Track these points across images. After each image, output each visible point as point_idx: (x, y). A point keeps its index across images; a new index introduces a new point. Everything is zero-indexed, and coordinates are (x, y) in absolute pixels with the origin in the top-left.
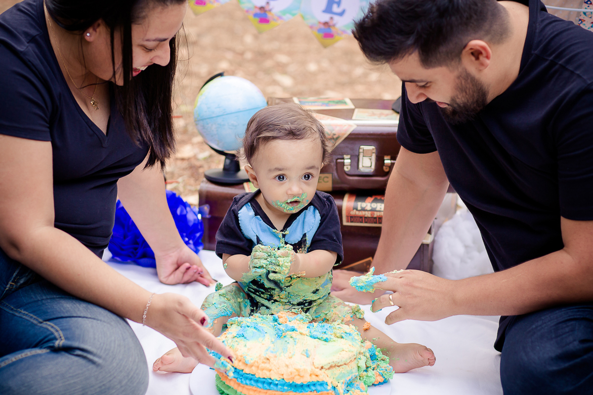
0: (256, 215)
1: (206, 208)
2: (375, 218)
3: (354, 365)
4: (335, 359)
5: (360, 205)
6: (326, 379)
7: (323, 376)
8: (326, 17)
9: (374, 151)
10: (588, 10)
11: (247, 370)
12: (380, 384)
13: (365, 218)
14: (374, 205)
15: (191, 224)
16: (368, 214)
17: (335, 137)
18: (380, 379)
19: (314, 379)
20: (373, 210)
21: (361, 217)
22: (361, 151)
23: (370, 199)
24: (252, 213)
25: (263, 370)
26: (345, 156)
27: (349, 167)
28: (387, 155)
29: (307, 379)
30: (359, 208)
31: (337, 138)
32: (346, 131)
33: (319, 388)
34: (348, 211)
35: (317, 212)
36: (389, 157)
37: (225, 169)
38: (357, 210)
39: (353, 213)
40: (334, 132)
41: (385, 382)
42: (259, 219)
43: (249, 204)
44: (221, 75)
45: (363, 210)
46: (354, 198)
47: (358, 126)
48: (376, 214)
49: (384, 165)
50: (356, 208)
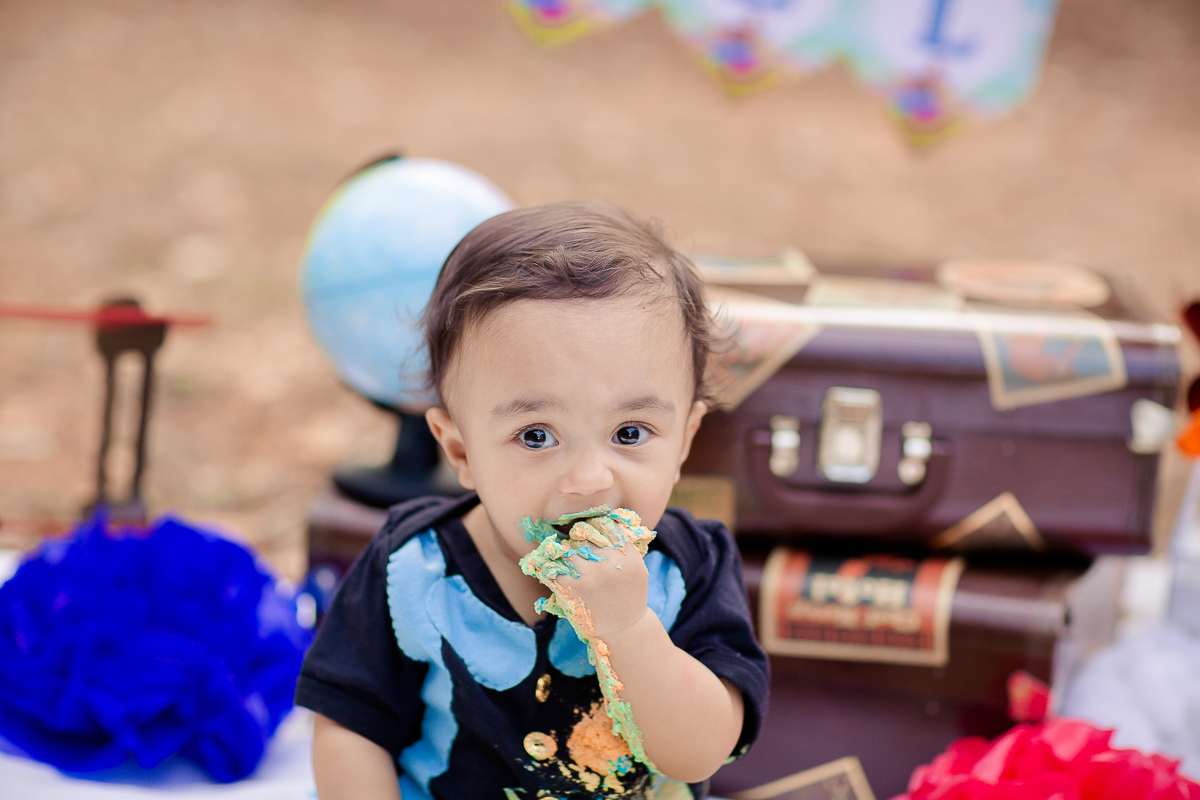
0: (451, 571)
5: (824, 584)
14: (870, 587)
16: (846, 618)
17: (748, 357)
20: (865, 604)
21: (823, 626)
22: (830, 409)
23: (854, 568)
24: (437, 564)
26: (778, 421)
27: (791, 459)
28: (919, 420)
32: (785, 341)
34: (784, 602)
35: (675, 573)
36: (923, 431)
39: (800, 611)
40: (746, 344)
42: (458, 587)
43: (433, 534)
45: (832, 601)
46: (801, 564)
47: (828, 329)
48: (874, 619)
49: (901, 455)
50: (806, 595)
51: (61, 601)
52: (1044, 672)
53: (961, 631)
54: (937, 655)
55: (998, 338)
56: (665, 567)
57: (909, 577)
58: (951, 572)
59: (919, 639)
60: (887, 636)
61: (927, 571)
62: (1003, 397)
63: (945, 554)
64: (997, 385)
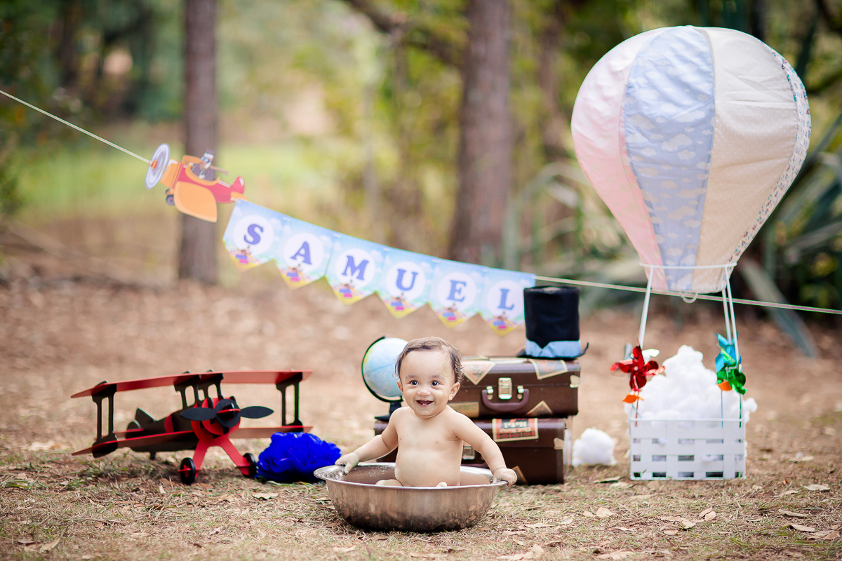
2: (519, 433)
5: (506, 424)
8: (449, 304)
9: (510, 382)
13: (512, 434)
14: (518, 424)
16: (514, 431)
17: (480, 372)
20: (517, 427)
21: (508, 434)
22: (500, 384)
23: (513, 421)
26: (488, 387)
27: (492, 396)
28: (520, 385)
30: (506, 427)
31: (480, 374)
32: (487, 368)
34: (498, 430)
36: (522, 387)
39: (502, 431)
40: (478, 369)
44: (383, 338)
45: (509, 427)
46: (500, 420)
47: (497, 365)
48: (520, 430)
49: (517, 393)
50: (503, 427)
52: (562, 438)
53: (541, 431)
54: (536, 437)
57: (527, 421)
58: (536, 420)
59: (531, 433)
60: (524, 434)
61: (530, 420)
62: (539, 378)
63: (533, 417)
64: (538, 374)
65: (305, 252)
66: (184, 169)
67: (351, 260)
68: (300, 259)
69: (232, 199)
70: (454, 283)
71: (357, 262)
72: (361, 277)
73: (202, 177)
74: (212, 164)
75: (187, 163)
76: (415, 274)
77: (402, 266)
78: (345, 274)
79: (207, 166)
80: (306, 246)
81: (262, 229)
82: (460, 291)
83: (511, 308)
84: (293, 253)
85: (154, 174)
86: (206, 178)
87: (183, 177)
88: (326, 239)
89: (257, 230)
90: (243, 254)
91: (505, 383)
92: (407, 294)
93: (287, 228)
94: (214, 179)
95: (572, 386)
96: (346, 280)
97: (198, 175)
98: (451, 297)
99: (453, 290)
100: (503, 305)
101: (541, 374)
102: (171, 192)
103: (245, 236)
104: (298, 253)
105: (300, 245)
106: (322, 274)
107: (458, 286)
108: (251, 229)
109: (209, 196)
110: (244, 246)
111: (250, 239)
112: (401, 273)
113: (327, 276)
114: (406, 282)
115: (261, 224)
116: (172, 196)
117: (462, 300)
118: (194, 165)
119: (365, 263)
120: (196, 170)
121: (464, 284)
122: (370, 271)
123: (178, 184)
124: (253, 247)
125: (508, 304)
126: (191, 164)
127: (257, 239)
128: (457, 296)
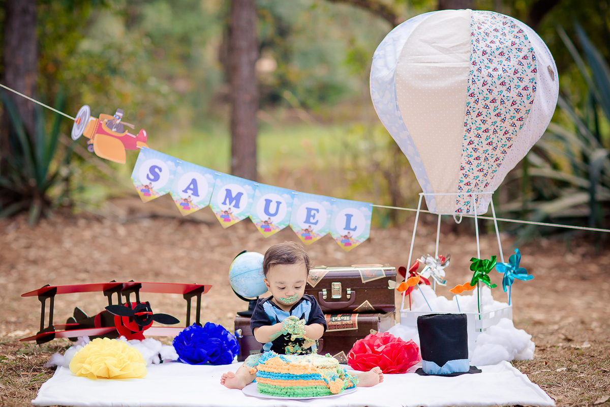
0: (273, 306)
1: (239, 331)
2: (344, 325)
3: (335, 370)
4: (325, 364)
5: (334, 318)
6: (320, 373)
7: (319, 371)
8: (306, 226)
9: (340, 285)
10: (461, 194)
11: (275, 371)
12: (351, 388)
14: (342, 318)
15: (230, 340)
16: (339, 323)
17: (316, 278)
18: (351, 384)
19: (314, 372)
20: (342, 320)
21: (335, 326)
22: (333, 287)
23: (339, 316)
25: (284, 370)
26: (324, 290)
27: (326, 296)
29: (309, 371)
30: (334, 320)
32: (323, 274)
33: (317, 378)
36: (350, 289)
37: (249, 309)
38: (332, 321)
40: (316, 275)
41: (354, 387)
42: (275, 308)
43: (268, 301)
44: (244, 252)
45: (336, 321)
46: (330, 316)
47: (330, 272)
48: (344, 323)
49: (347, 294)
51: (192, 334)
52: (376, 329)
53: (360, 323)
54: (357, 328)
55: (361, 271)
56: (307, 302)
57: (350, 316)
58: (357, 314)
59: (353, 325)
60: (347, 325)
61: (353, 315)
62: (364, 282)
64: (362, 279)
65: (193, 187)
66: (101, 124)
67: (229, 192)
68: (190, 192)
69: (138, 147)
70: (309, 210)
71: (234, 195)
72: (237, 206)
73: (114, 130)
74: (122, 120)
75: (103, 120)
76: (279, 203)
77: (269, 197)
78: (224, 203)
79: (118, 121)
80: (194, 182)
81: (160, 170)
82: (314, 216)
83: (355, 229)
84: (184, 188)
85: (78, 129)
86: (117, 131)
87: (100, 130)
88: (209, 176)
89: (157, 170)
90: (146, 189)
91: (337, 286)
92: (272, 218)
93: (179, 168)
94: (124, 132)
95: (389, 288)
96: (225, 208)
97: (112, 129)
98: (307, 221)
99: (309, 216)
100: (348, 227)
101: (365, 279)
102: (91, 142)
103: (148, 175)
104: (188, 188)
105: (190, 181)
106: (207, 204)
107: (313, 212)
108: (152, 169)
109: (120, 144)
110: (147, 182)
111: (152, 177)
112: (268, 202)
113: (211, 205)
114: (272, 210)
115: (160, 166)
116: (92, 145)
117: (316, 223)
118: (108, 121)
119: (240, 195)
120: (110, 125)
121: (317, 211)
122: (244, 201)
123: (97, 135)
124: (153, 183)
125: (352, 226)
126: (106, 120)
127: (157, 178)
128: (312, 220)
